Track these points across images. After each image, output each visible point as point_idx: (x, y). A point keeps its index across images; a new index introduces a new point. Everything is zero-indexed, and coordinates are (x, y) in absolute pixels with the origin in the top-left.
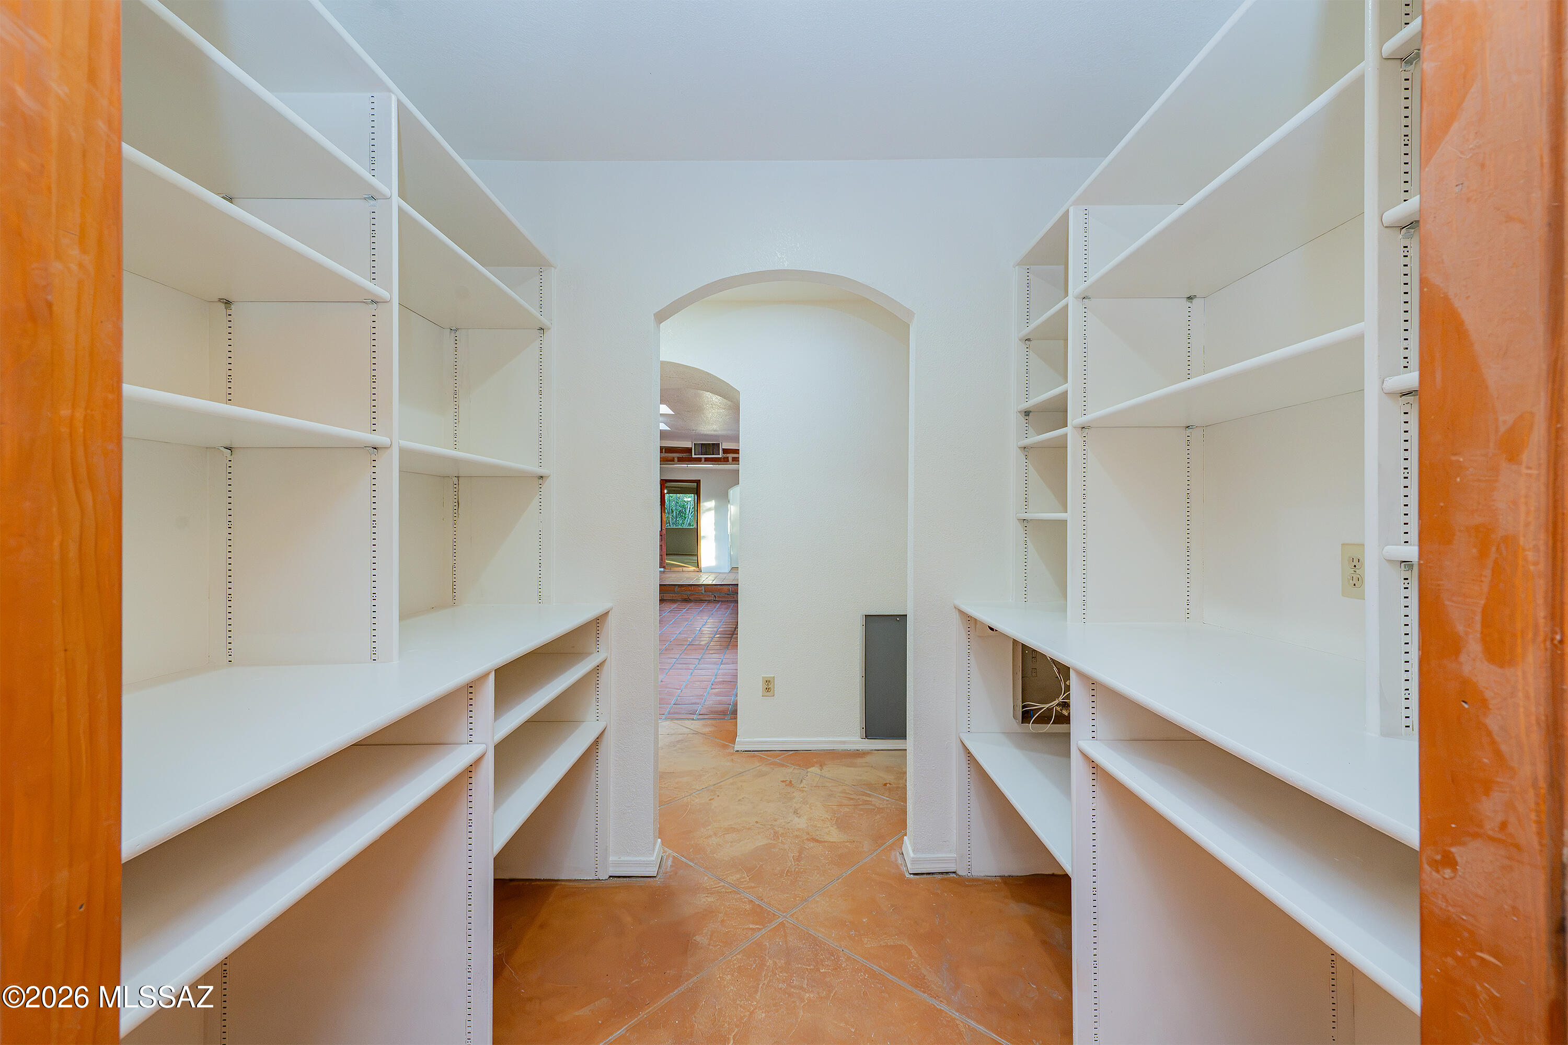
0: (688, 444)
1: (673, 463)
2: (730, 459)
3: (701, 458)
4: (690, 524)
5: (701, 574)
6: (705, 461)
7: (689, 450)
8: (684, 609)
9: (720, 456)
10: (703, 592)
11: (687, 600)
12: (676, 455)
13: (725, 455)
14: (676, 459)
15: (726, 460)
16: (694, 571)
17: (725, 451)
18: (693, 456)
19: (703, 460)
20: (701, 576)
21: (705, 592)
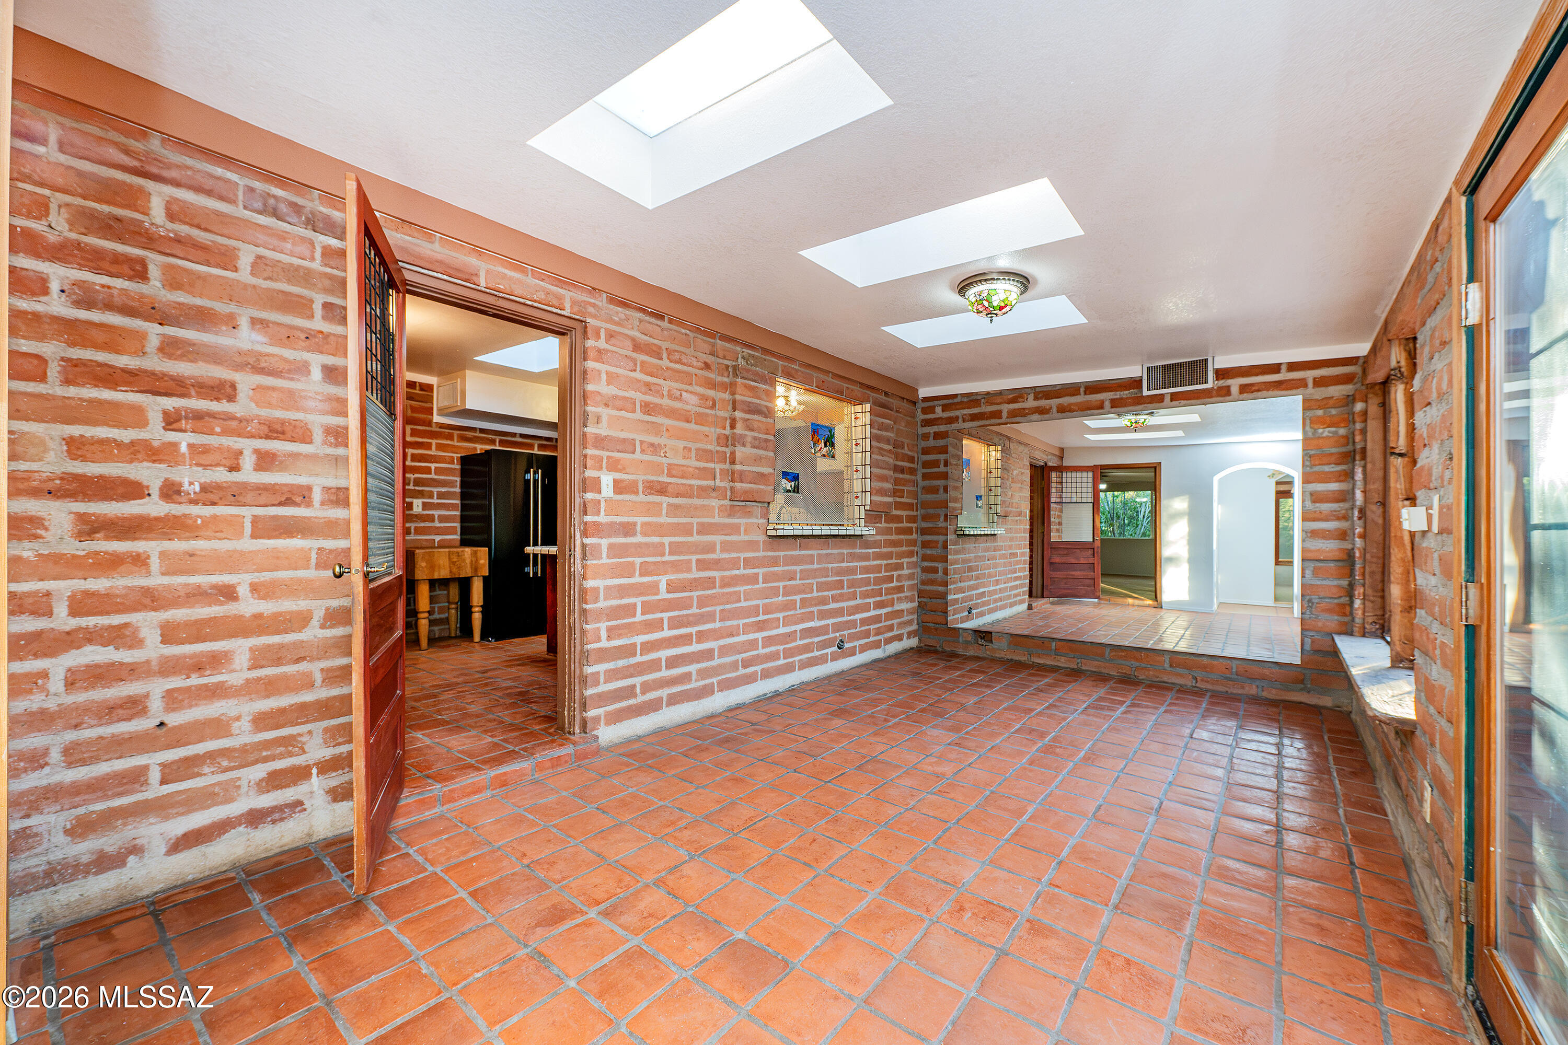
0: (1134, 371)
1: (1101, 411)
2: (1235, 390)
3: (1162, 395)
4: (1144, 534)
5: (1162, 613)
6: (1172, 400)
7: (1136, 383)
8: (1122, 703)
9: (1210, 385)
10: (1167, 665)
11: (1128, 681)
12: (1106, 396)
13: (1221, 383)
14: (1107, 404)
15: (1224, 392)
16: (1149, 606)
17: (1221, 374)
18: (1146, 393)
19: (1168, 398)
20: (1161, 617)
21: (1171, 666)
